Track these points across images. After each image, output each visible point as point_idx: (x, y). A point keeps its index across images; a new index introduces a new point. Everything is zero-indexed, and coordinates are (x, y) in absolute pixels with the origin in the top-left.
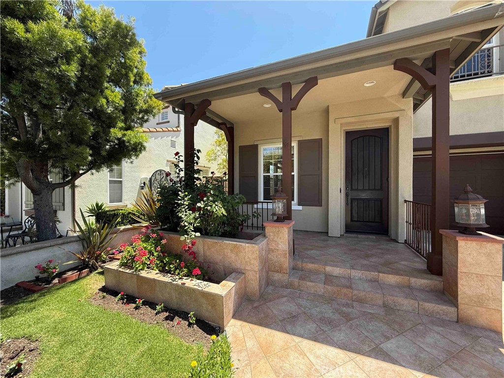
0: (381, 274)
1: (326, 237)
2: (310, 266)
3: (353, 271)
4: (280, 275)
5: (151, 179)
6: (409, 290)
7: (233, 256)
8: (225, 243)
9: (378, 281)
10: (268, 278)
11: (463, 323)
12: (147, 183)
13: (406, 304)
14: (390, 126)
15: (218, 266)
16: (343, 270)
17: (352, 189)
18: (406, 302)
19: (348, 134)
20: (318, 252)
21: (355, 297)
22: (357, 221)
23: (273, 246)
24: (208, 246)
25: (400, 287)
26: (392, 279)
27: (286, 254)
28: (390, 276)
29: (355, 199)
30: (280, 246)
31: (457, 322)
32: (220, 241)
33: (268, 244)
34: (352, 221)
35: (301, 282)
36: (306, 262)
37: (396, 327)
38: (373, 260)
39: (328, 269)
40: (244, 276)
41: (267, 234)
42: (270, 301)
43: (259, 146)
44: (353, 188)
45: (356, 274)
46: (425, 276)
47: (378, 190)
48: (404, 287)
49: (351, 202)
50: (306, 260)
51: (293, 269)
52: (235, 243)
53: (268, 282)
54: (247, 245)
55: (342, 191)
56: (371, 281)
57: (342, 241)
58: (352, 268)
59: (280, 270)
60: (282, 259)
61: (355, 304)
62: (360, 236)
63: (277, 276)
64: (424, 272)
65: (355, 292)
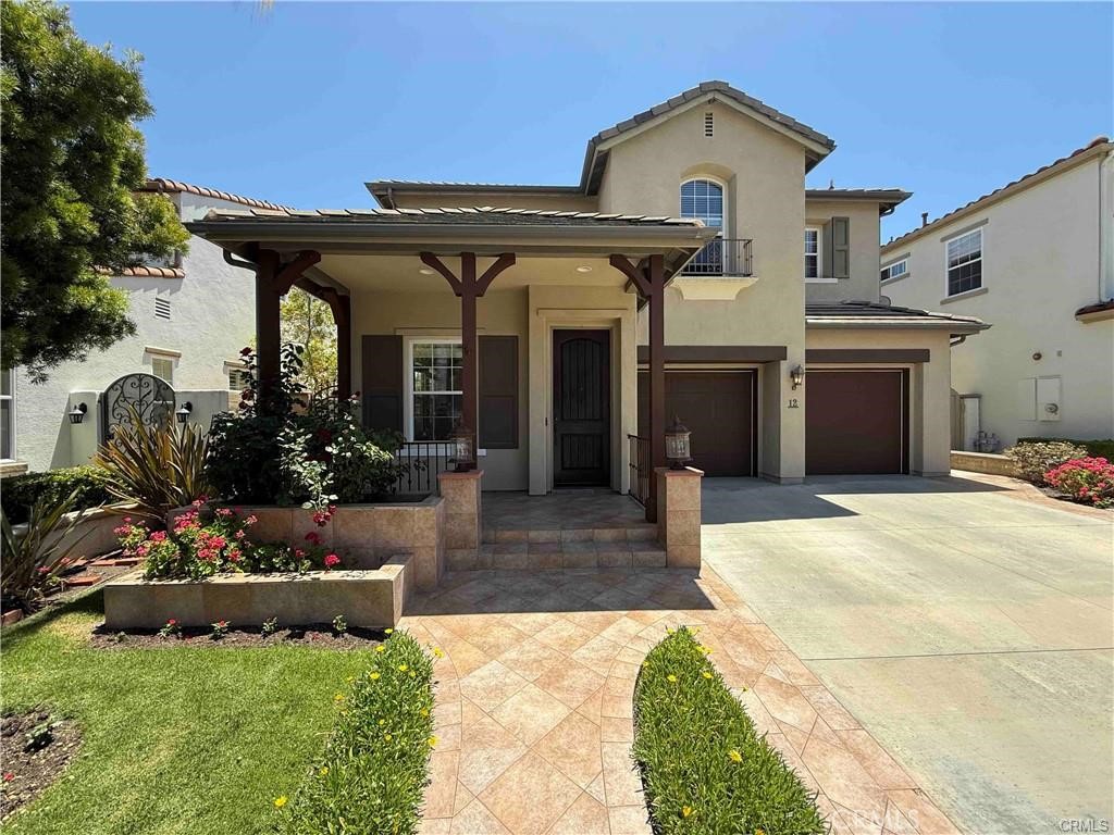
0: (596, 531)
1: (526, 497)
2: (508, 534)
3: (563, 532)
4: (466, 552)
5: (104, 398)
6: (624, 543)
7: (392, 530)
8: (377, 511)
9: (592, 540)
10: (446, 560)
11: (670, 565)
12: (94, 408)
13: (621, 557)
14: (612, 328)
15: (363, 550)
16: (551, 532)
17: (562, 419)
18: (621, 555)
19: (558, 334)
20: (515, 517)
21: (566, 562)
22: (570, 469)
23: (454, 509)
24: (344, 520)
25: (616, 541)
26: (607, 534)
27: (473, 519)
28: (606, 531)
29: (566, 435)
30: (464, 509)
31: (666, 567)
32: (367, 509)
33: (445, 507)
34: (563, 469)
35: (496, 556)
36: (502, 530)
37: (609, 582)
38: (589, 517)
39: (533, 534)
40: (412, 557)
41: (443, 493)
42: (454, 588)
43: (405, 339)
44: (565, 418)
45: (568, 535)
46: (642, 525)
47: (596, 420)
48: (619, 541)
49: (561, 439)
50: (500, 528)
51: (483, 543)
52: (395, 508)
53: (447, 566)
54: (417, 509)
55: (549, 422)
56: (585, 541)
57: (548, 500)
58: (563, 528)
59: (465, 544)
60: (469, 528)
61: (565, 570)
62: (574, 491)
63: (459, 555)
64: (642, 521)
65: (567, 556)
